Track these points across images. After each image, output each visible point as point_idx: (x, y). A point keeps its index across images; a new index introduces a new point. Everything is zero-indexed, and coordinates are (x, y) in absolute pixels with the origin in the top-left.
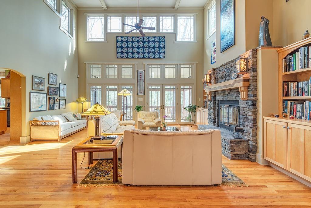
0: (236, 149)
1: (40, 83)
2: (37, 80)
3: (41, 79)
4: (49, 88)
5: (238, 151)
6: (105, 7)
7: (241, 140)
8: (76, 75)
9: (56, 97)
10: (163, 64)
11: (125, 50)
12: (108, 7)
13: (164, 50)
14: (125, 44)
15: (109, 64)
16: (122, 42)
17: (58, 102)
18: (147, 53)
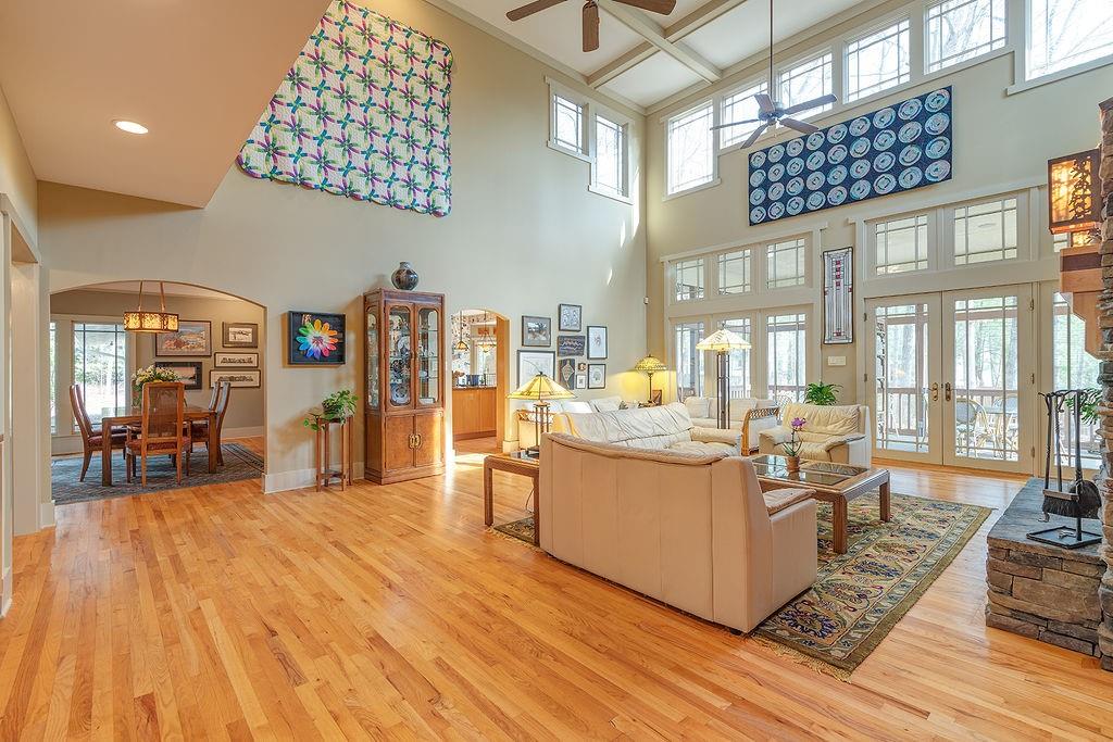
0: (1020, 586)
1: (540, 330)
2: (532, 325)
3: (541, 321)
4: (561, 340)
5: (1031, 597)
6: (712, 76)
7: (1054, 551)
8: (640, 299)
9: (578, 360)
10: (944, 206)
11: (776, 192)
12: (722, 71)
13: (946, 147)
14: (775, 174)
15: (726, 251)
16: (767, 166)
17: (586, 371)
18: (864, 178)
